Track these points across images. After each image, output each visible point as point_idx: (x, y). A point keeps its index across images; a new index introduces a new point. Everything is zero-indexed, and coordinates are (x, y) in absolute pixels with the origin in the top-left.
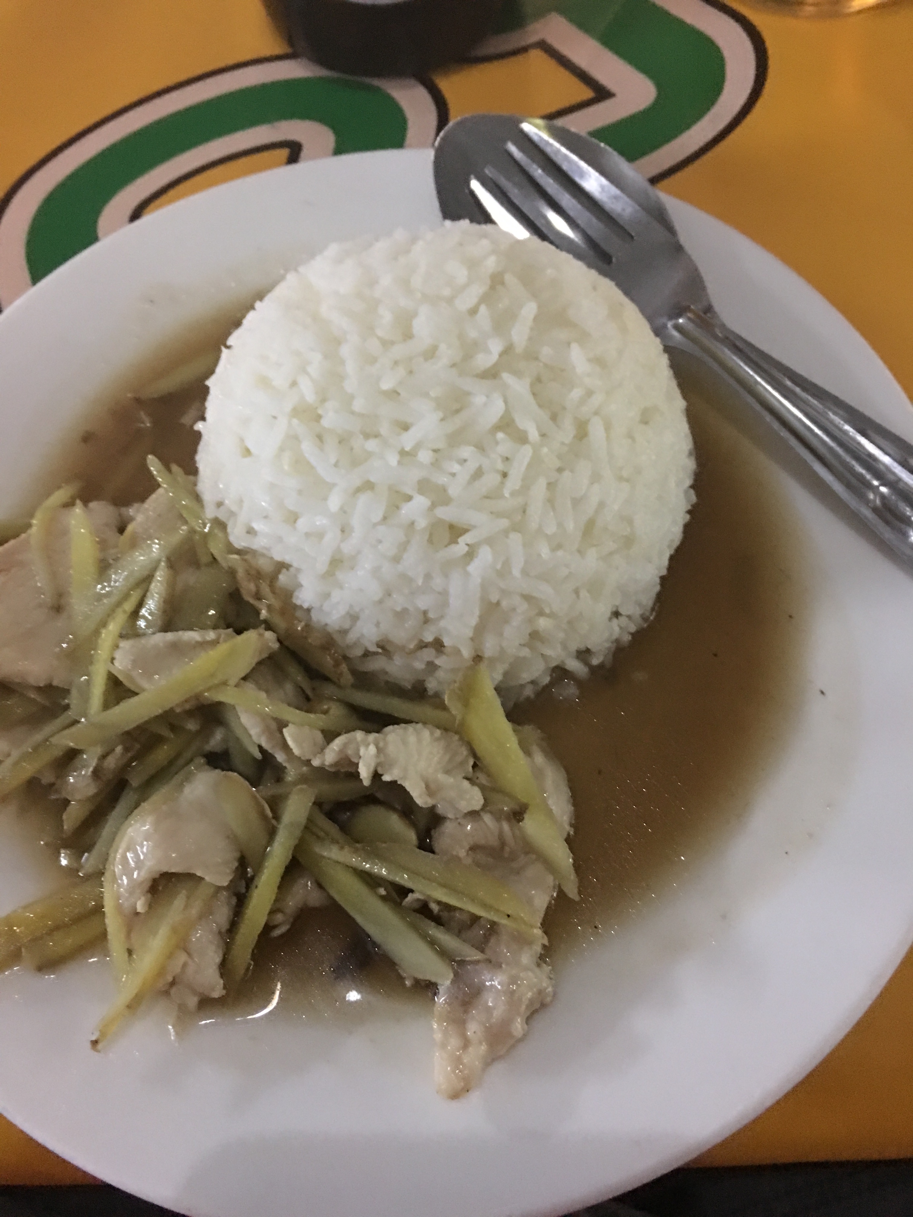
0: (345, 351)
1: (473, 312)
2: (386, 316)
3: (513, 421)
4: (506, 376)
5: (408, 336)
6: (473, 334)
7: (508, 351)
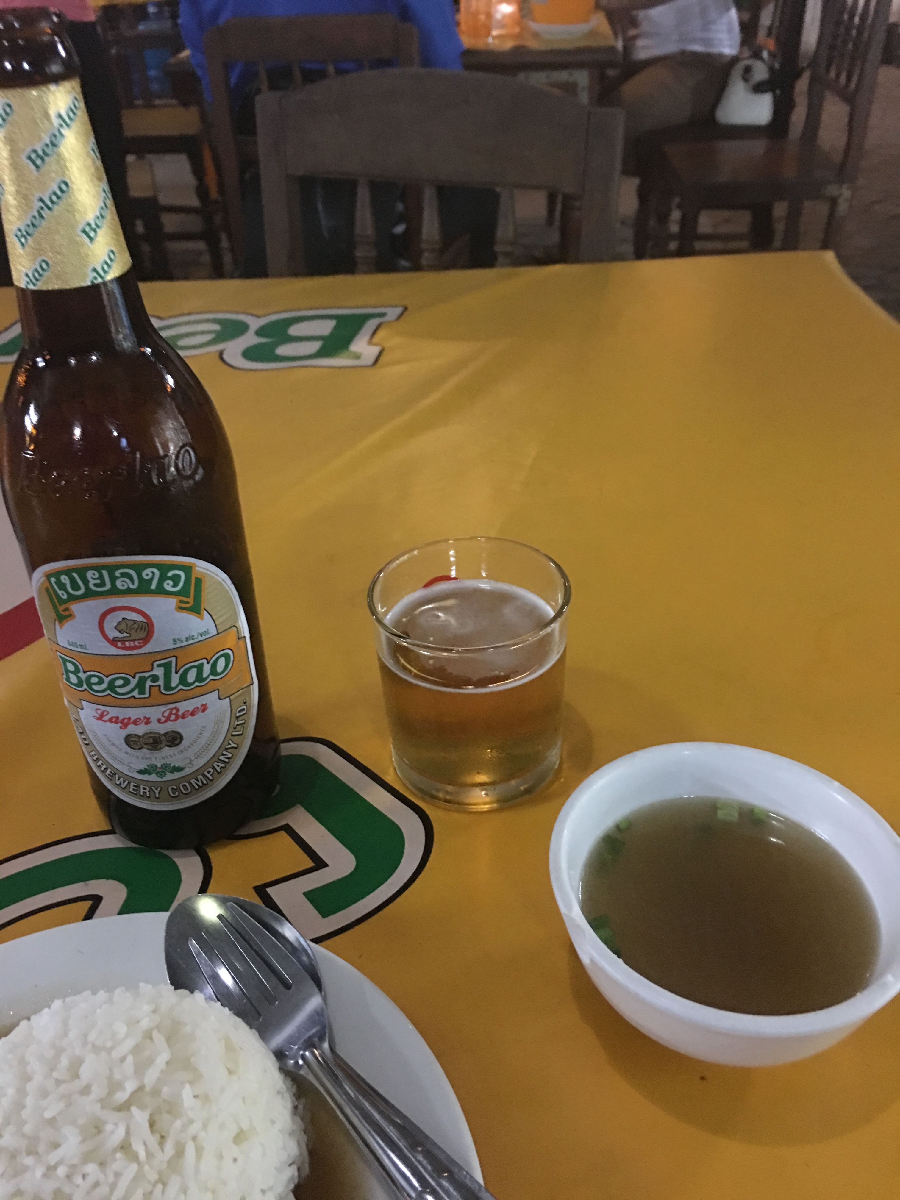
0: (30, 1087)
1: (123, 1060)
2: (64, 1061)
3: (130, 1145)
4: (134, 1109)
5: (76, 1076)
6: (117, 1076)
7: (141, 1089)
